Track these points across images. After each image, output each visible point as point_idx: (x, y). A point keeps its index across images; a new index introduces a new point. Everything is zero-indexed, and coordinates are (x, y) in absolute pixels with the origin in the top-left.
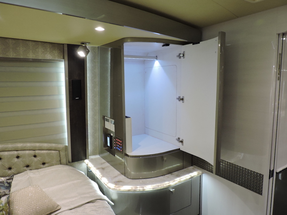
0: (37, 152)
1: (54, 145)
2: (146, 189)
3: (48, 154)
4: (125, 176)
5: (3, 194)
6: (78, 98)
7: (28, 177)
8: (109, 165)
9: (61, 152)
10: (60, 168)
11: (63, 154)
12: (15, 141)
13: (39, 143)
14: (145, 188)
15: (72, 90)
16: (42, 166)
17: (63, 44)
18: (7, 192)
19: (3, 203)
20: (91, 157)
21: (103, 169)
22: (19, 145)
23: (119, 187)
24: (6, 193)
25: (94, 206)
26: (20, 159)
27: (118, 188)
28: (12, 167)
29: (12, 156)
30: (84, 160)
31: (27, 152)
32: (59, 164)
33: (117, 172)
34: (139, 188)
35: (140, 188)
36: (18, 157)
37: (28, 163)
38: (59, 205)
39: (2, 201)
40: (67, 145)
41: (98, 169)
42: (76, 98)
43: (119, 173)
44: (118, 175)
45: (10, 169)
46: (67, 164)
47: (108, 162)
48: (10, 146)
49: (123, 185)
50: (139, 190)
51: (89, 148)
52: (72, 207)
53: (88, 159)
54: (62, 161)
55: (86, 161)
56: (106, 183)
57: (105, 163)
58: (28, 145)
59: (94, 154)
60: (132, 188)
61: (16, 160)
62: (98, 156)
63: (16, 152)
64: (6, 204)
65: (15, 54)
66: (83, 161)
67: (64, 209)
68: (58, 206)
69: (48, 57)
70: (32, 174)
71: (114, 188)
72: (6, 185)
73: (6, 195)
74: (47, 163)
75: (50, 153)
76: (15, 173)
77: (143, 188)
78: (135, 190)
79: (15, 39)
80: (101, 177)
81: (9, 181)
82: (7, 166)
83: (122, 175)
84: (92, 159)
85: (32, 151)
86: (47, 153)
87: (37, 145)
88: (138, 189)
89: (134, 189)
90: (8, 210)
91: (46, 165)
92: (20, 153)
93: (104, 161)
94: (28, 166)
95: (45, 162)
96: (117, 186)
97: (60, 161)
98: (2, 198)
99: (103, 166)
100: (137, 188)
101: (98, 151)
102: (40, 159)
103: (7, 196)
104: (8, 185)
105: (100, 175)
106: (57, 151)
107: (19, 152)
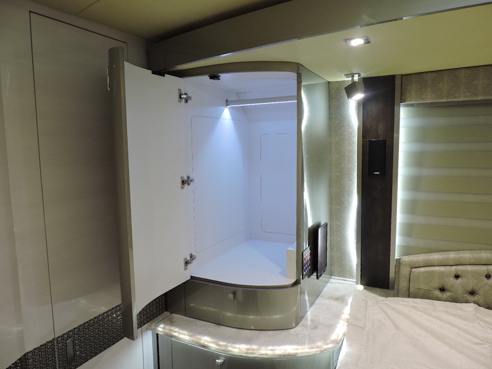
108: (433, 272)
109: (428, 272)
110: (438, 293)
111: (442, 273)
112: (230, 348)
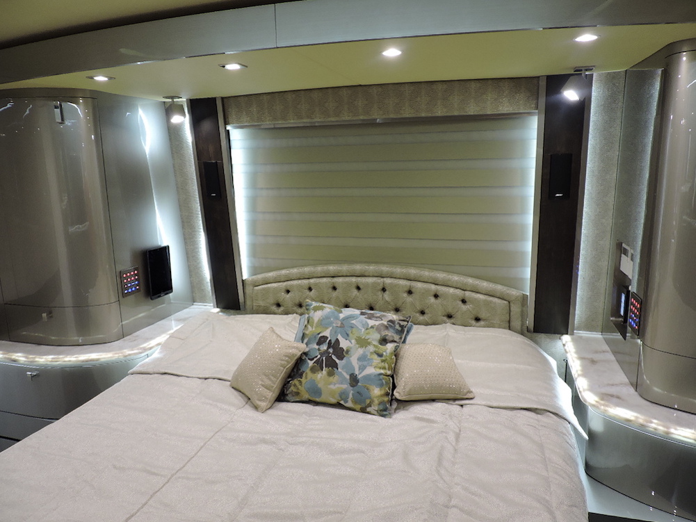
0: (468, 294)
1: (499, 288)
2: (673, 433)
3: (487, 304)
4: (636, 391)
5: (391, 339)
6: (561, 195)
7: (445, 333)
8: (612, 357)
9: (512, 304)
10: (504, 336)
11: (516, 309)
12: (435, 266)
13: (474, 279)
14: (672, 430)
15: (548, 177)
16: (473, 322)
17: (539, 77)
18: (396, 338)
19: (388, 351)
20: (578, 333)
21: (593, 362)
22: (441, 276)
23: (607, 406)
24: (395, 340)
25: (538, 421)
26: (439, 301)
27: (602, 407)
28: (426, 311)
29: (428, 291)
30: (562, 334)
31: (452, 290)
32: (504, 328)
33: (622, 377)
34: (655, 423)
35: (658, 424)
36: (436, 296)
37: (450, 310)
38: (472, 392)
39: (387, 349)
40: (528, 294)
41: (581, 358)
42: (557, 195)
43: (627, 380)
44: (622, 384)
45: (423, 313)
46: (522, 334)
47: (615, 353)
48: (426, 273)
49: (618, 405)
50: (655, 429)
51: (577, 312)
52: (495, 404)
53: (572, 334)
54: (512, 324)
55: (566, 338)
56: (581, 390)
57: (607, 352)
58: (455, 278)
59: (589, 327)
60: (637, 417)
61: (433, 300)
62: (598, 335)
63: (433, 287)
64: (391, 353)
65: (445, 110)
66: (559, 335)
67: (479, 403)
68: (470, 392)
69: (505, 108)
70: (453, 331)
71: (594, 403)
72: (397, 327)
73: (395, 342)
74: (484, 320)
75: (491, 302)
76: (429, 321)
77: (668, 428)
78: (642, 425)
79: (448, 81)
80: (579, 375)
81: (402, 323)
82: (419, 308)
83: (630, 386)
84: (581, 337)
85: (460, 291)
86: (485, 301)
87: (470, 281)
88: (653, 425)
89: (641, 421)
90: (393, 365)
91: (482, 323)
92: (441, 289)
93: (606, 348)
94: (450, 316)
95: (480, 316)
96: (602, 402)
97: (509, 322)
98: (388, 344)
99: (596, 357)
100: (651, 422)
101: (600, 323)
102: (471, 309)
103: (396, 344)
104: (400, 329)
105: (577, 371)
106: (505, 302)
107: (439, 287)
108: (269, 288)
109: (264, 289)
110: (274, 308)
111: (275, 289)
112: (37, 359)
